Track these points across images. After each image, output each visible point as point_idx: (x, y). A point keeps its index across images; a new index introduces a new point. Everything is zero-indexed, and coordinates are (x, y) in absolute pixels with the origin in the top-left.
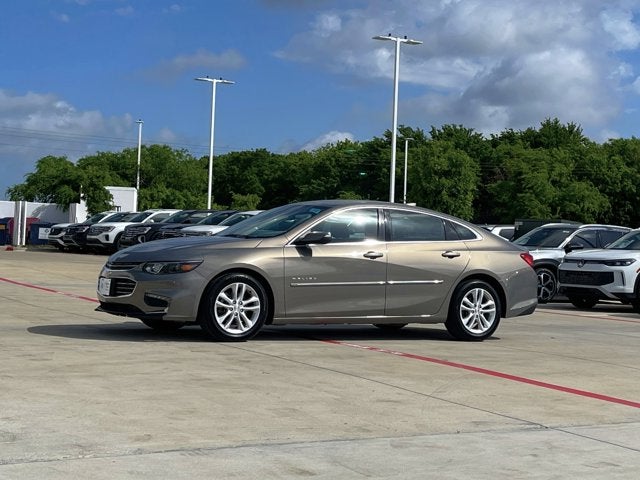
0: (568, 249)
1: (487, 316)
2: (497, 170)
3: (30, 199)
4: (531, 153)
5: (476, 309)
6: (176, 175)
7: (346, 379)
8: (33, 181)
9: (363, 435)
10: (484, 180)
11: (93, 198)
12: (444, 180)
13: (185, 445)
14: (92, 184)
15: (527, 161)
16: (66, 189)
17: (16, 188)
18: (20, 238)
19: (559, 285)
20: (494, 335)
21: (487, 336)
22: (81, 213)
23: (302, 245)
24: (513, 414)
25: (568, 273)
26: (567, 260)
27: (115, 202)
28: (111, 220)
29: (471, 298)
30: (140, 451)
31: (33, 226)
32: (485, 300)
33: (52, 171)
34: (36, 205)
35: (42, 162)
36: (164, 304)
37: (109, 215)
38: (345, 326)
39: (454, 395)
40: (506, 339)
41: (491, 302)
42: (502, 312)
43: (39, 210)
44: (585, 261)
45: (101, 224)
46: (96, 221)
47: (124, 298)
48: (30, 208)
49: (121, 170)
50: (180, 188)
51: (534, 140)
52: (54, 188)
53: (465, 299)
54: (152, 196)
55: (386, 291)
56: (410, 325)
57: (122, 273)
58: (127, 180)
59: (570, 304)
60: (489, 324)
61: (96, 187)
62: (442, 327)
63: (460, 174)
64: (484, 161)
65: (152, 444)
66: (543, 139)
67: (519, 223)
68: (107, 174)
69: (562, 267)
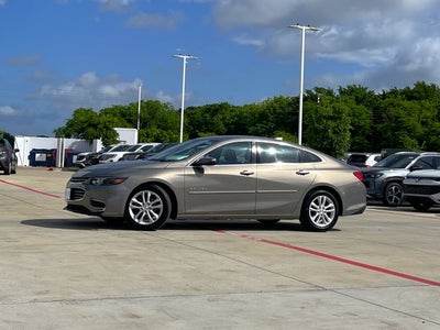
0: (411, 169)
1: (329, 214)
2: (384, 115)
3: (68, 136)
4: (407, 103)
5: (321, 210)
6: (164, 120)
7: (209, 256)
8: (71, 124)
9: (194, 293)
10: (375, 122)
11: (106, 136)
12: (330, 122)
13: (67, 297)
14: (105, 127)
15: (405, 109)
16: (91, 130)
17: (59, 129)
18: (60, 162)
19: (403, 194)
20: (334, 227)
21: (329, 228)
22: (99, 145)
23: (198, 167)
24: (309, 280)
25: (409, 186)
26: (408, 177)
27: (121, 138)
28: (116, 150)
29: (316, 202)
30: (35, 301)
31: (69, 154)
32: (327, 204)
33: (82, 118)
34: (72, 140)
35: (76, 112)
36: (103, 205)
37: (115, 147)
38: (229, 220)
39: (277, 267)
40: (345, 230)
41: (331, 205)
42: (340, 212)
43: (74, 144)
44: (420, 178)
45: (109, 153)
46: (106, 151)
47: (78, 201)
48: (68, 143)
49: (127, 117)
50: (165, 128)
51: (409, 95)
52: (83, 129)
53: (313, 203)
54: (147, 133)
55: (256, 197)
56: (281, 221)
57: (78, 185)
58: (131, 123)
59: (412, 208)
60: (330, 220)
61: (108, 129)
62: (298, 221)
63: (341, 118)
64: (376, 109)
65: (47, 296)
66: (415, 94)
67: (384, 152)
68: (116, 119)
69: (405, 182)
